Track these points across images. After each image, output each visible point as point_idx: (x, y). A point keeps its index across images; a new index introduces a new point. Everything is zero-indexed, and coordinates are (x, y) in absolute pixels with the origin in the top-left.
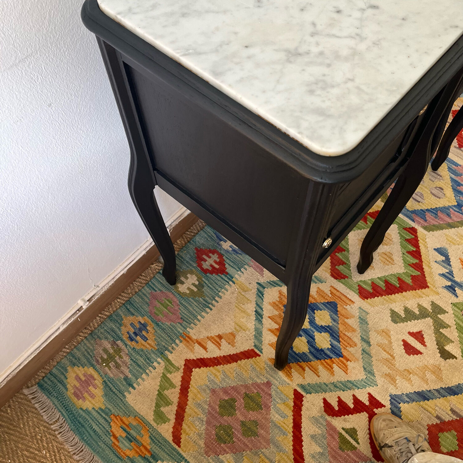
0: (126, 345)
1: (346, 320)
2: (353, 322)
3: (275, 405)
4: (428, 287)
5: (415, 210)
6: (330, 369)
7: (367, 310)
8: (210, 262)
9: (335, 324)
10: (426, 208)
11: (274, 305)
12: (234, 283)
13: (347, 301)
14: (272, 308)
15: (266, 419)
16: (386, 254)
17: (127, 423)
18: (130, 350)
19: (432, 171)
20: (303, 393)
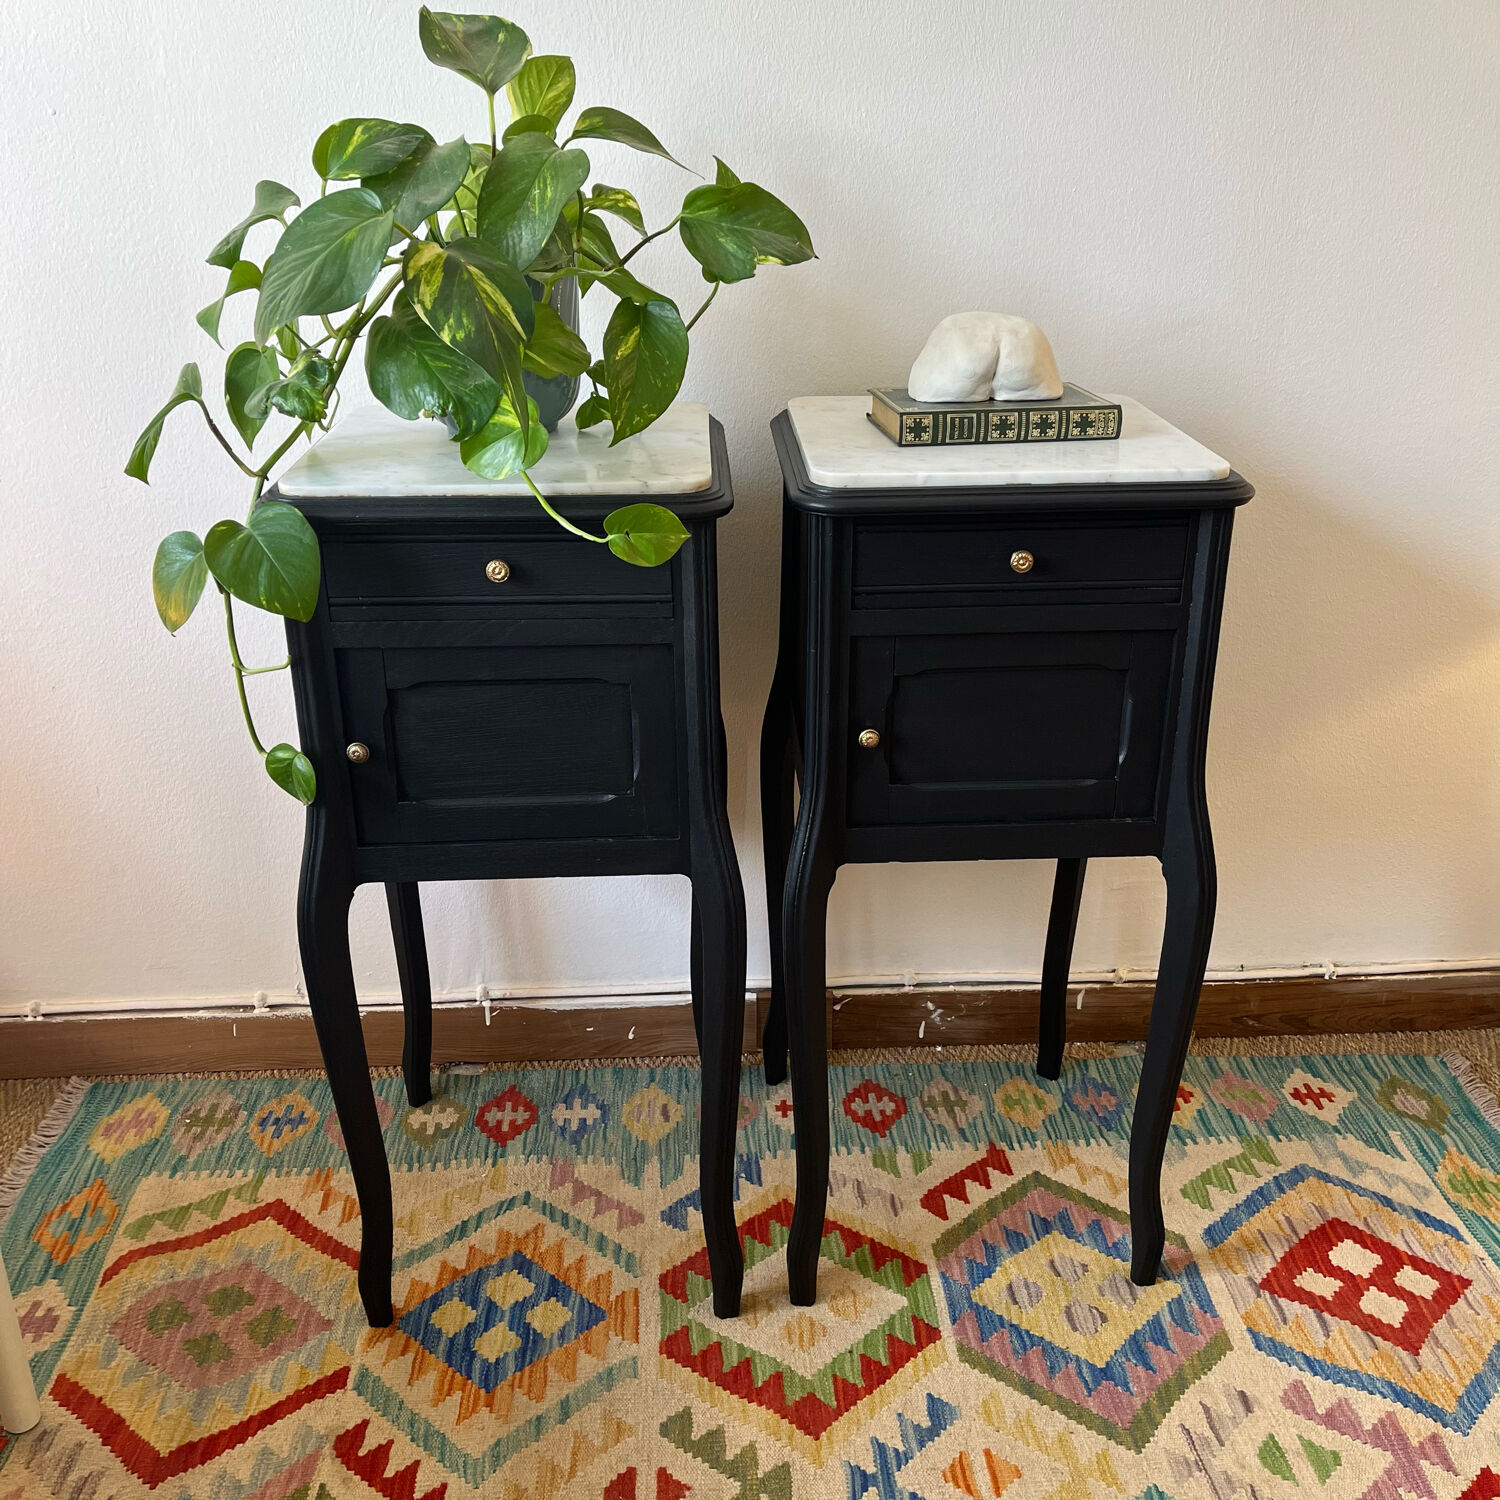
0: (246, 1123)
1: (582, 1352)
2: (588, 1365)
3: (288, 1359)
4: (817, 1439)
5: (984, 1307)
6: (443, 1391)
7: (642, 1372)
8: (506, 1116)
9: (555, 1341)
10: (1014, 1322)
11: (504, 1238)
12: (494, 1164)
13: (629, 1332)
14: (495, 1240)
15: (249, 1365)
16: (812, 1324)
17: (100, 1204)
18: (240, 1133)
19: (1129, 1278)
20: (350, 1383)
